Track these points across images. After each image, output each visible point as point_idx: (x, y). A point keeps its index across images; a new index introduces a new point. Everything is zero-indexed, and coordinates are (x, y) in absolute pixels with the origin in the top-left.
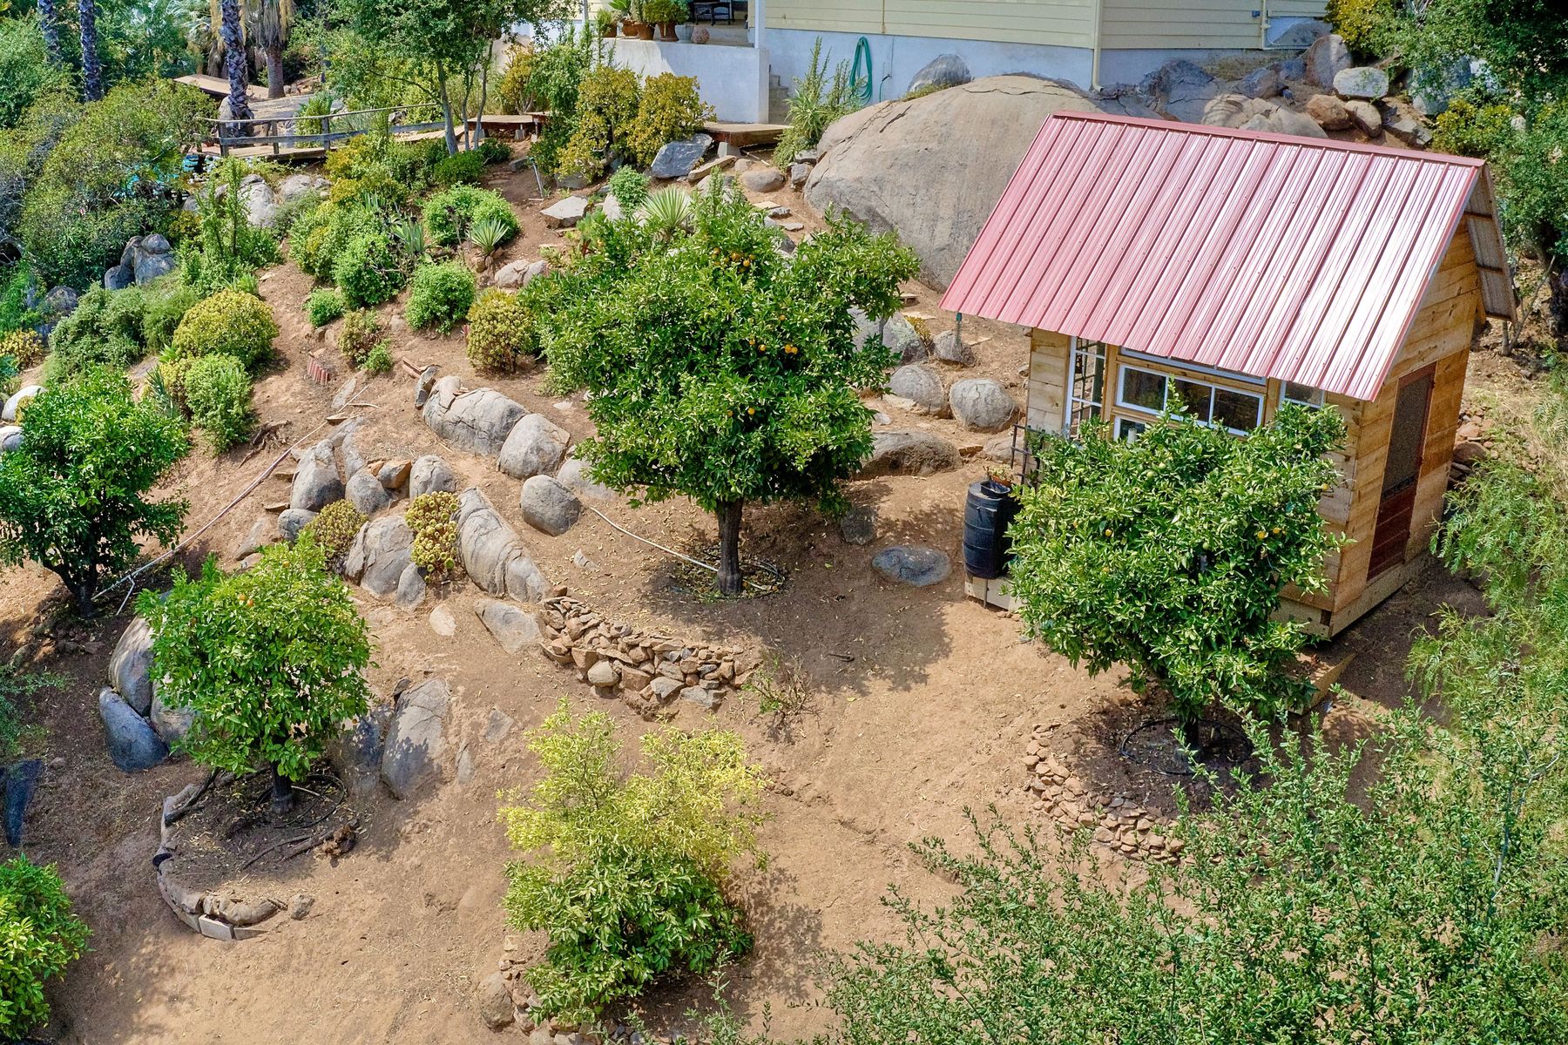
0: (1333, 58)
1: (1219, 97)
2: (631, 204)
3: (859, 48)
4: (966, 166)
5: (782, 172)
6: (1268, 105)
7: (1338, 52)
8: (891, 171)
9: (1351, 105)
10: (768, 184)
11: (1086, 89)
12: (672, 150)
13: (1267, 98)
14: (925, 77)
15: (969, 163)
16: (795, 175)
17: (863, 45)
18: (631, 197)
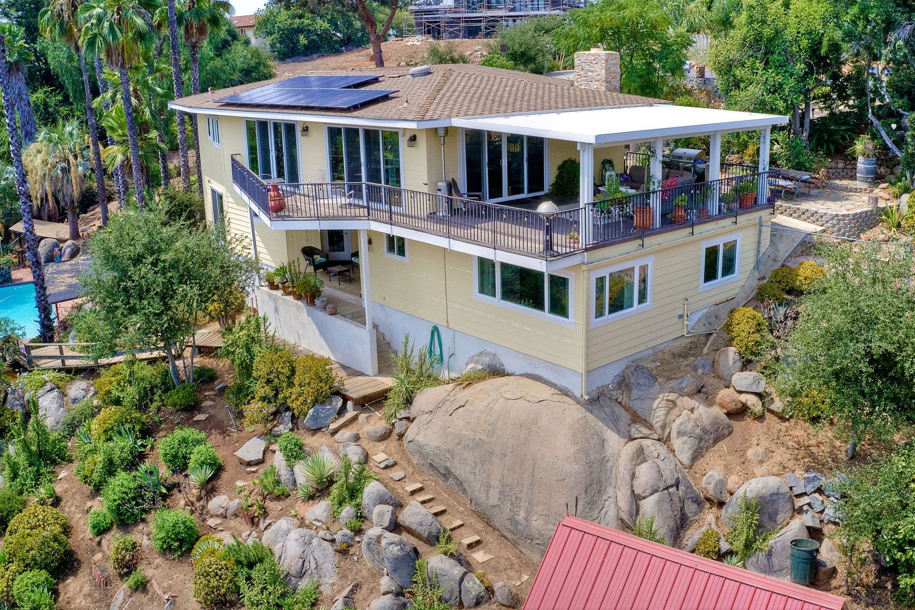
0: (731, 362)
1: (661, 396)
2: (293, 460)
3: (433, 333)
4: (506, 456)
5: (388, 426)
6: (693, 403)
7: (734, 359)
8: (458, 447)
9: (743, 398)
10: (380, 436)
11: (579, 396)
12: (317, 411)
13: (690, 395)
14: (477, 362)
15: (507, 453)
16: (397, 430)
17: (435, 330)
18: (292, 455)
